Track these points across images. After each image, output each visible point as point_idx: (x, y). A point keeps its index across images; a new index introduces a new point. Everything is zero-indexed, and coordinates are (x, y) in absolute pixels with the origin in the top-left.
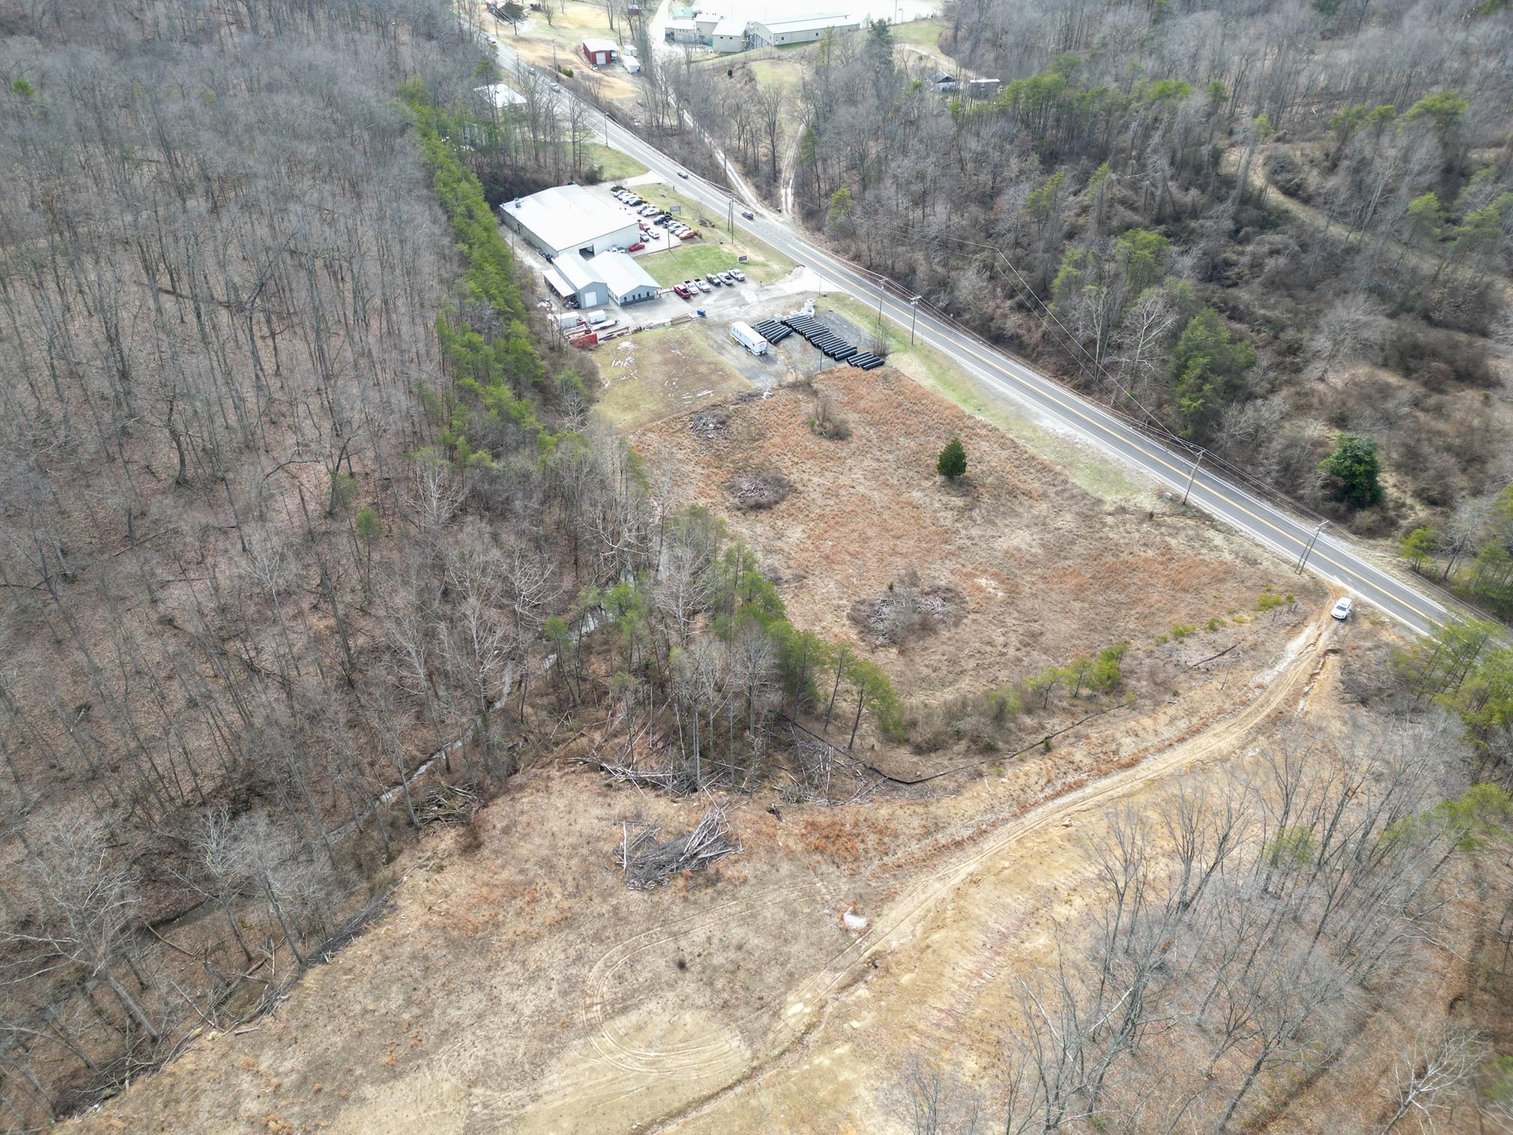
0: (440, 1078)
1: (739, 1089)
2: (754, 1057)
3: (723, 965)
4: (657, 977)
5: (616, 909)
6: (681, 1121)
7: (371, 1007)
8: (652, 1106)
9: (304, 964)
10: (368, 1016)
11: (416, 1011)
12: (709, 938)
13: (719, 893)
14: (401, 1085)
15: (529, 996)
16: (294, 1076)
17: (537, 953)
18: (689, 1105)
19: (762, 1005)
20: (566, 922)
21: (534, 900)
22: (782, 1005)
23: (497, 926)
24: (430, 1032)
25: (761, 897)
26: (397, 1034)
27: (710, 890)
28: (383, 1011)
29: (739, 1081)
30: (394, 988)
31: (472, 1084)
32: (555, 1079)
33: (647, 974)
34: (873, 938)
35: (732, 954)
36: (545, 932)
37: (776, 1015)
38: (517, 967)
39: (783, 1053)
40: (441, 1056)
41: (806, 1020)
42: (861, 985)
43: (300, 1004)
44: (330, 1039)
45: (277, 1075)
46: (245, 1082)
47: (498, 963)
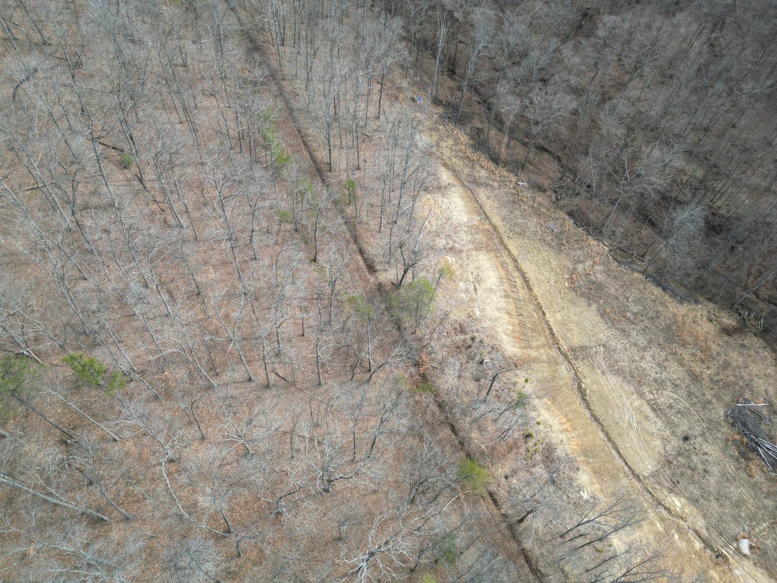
0: (604, 333)
1: (626, 468)
2: (645, 478)
3: (692, 461)
4: (677, 426)
5: (710, 402)
6: (606, 439)
7: (630, 299)
8: (610, 425)
9: (643, 272)
10: (625, 300)
11: (632, 318)
12: (706, 454)
13: (737, 460)
14: (599, 318)
15: (650, 365)
16: (594, 279)
17: (674, 366)
18: (614, 443)
19: (675, 483)
20: (695, 378)
21: (703, 361)
22: (677, 494)
23: (683, 345)
24: (624, 325)
25: (742, 485)
26: (620, 312)
27: (737, 454)
28: (629, 305)
29: (630, 469)
30: (640, 307)
31: (604, 346)
32: (613, 381)
33: (676, 421)
34: (737, 558)
35: (700, 467)
36: (686, 368)
37: (671, 491)
38: (664, 357)
39: (650, 493)
40: (614, 331)
41: (672, 508)
42: (702, 545)
43: (625, 274)
44: (613, 288)
45: (594, 273)
46: (589, 263)
47: (663, 348)
